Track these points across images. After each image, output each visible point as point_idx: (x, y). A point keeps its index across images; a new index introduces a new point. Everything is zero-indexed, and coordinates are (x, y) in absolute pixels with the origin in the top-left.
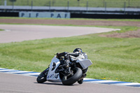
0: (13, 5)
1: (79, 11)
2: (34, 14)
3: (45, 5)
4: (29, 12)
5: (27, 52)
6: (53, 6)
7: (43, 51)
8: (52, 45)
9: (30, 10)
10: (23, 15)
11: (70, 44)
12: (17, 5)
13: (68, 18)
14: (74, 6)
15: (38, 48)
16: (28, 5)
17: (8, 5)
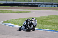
0: (36, 2)
3: (49, 2)
4: (43, 5)
5: (42, 21)
6: (52, 2)
7: (48, 21)
9: (43, 4)
10: (40, 6)
12: (38, 2)
15: (46, 19)
16: (42, 2)
17: (33, 2)
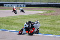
0: (1, 1)
1: (29, 4)
2: (10, 5)
3: (15, 1)
4: (8, 4)
5: (7, 21)
6: (18, 2)
7: (14, 21)
8: (18, 19)
10: (5, 5)
11: (26, 18)
12: (3, 1)
13: (25, 7)
14: (27, 2)
15: (12, 20)
16: (7, 1)
